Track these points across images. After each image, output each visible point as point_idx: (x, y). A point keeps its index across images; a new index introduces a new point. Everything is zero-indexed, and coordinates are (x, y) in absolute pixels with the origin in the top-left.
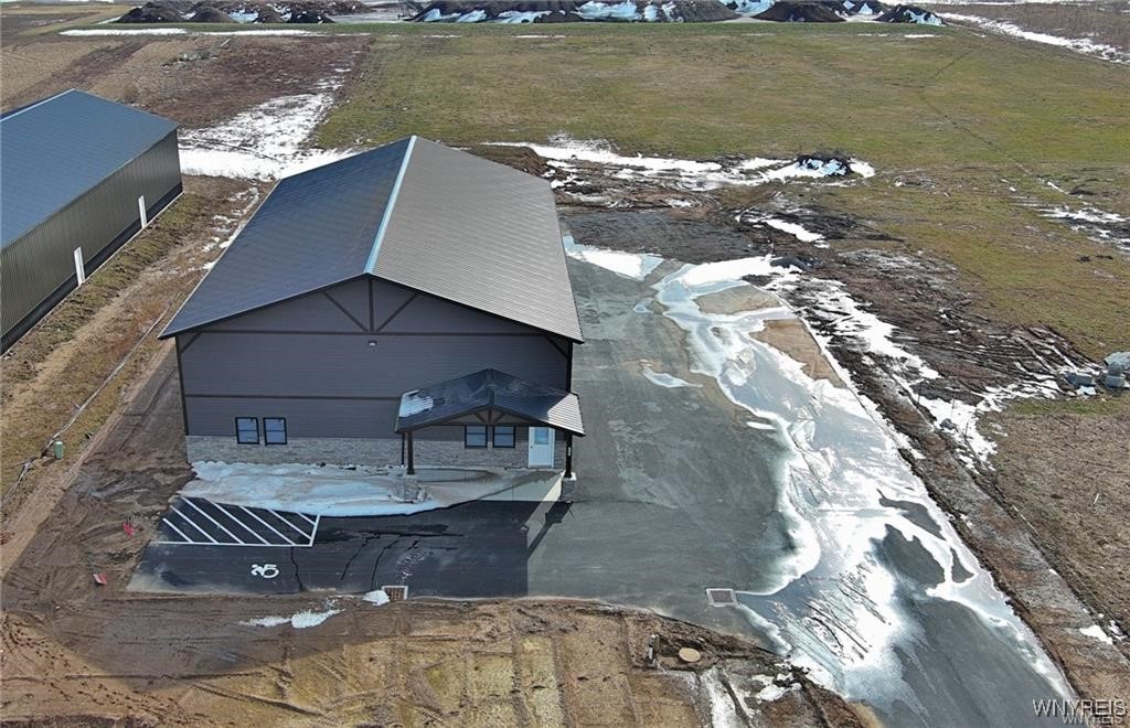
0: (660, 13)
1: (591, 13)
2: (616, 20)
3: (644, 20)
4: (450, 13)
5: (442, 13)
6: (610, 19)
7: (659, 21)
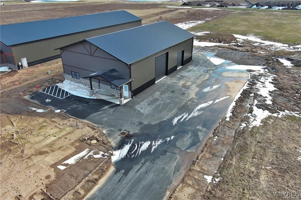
4: (258, 6)
5: (256, 6)
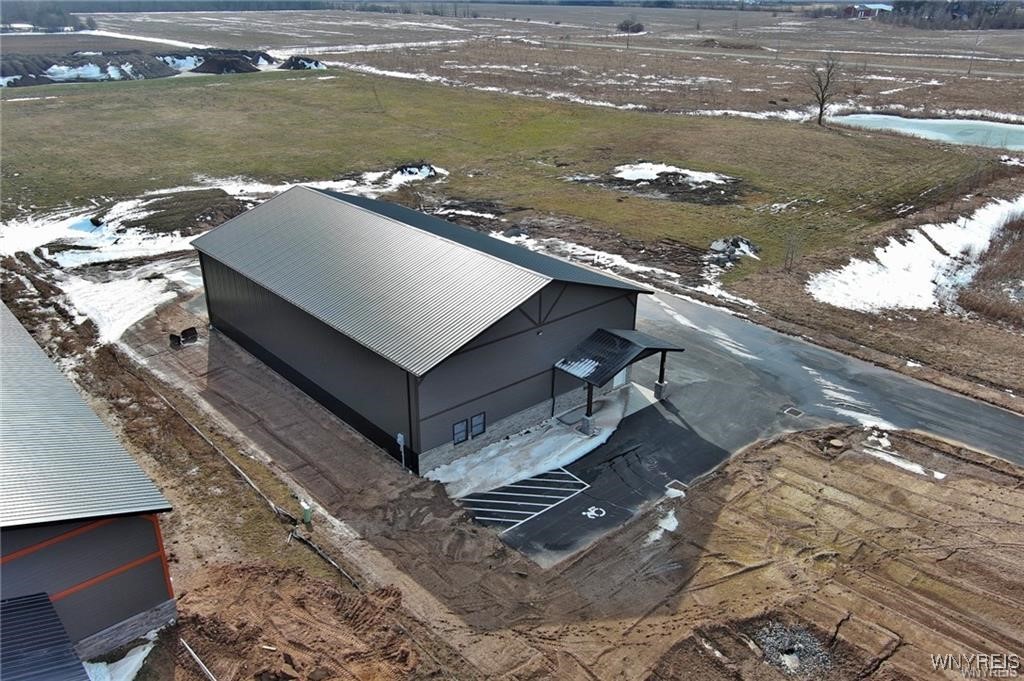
0: (122, 72)
1: (59, 76)
2: (85, 80)
3: (111, 79)
6: (78, 79)
7: (122, 79)
